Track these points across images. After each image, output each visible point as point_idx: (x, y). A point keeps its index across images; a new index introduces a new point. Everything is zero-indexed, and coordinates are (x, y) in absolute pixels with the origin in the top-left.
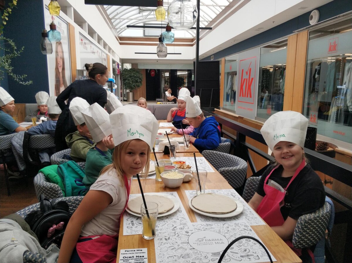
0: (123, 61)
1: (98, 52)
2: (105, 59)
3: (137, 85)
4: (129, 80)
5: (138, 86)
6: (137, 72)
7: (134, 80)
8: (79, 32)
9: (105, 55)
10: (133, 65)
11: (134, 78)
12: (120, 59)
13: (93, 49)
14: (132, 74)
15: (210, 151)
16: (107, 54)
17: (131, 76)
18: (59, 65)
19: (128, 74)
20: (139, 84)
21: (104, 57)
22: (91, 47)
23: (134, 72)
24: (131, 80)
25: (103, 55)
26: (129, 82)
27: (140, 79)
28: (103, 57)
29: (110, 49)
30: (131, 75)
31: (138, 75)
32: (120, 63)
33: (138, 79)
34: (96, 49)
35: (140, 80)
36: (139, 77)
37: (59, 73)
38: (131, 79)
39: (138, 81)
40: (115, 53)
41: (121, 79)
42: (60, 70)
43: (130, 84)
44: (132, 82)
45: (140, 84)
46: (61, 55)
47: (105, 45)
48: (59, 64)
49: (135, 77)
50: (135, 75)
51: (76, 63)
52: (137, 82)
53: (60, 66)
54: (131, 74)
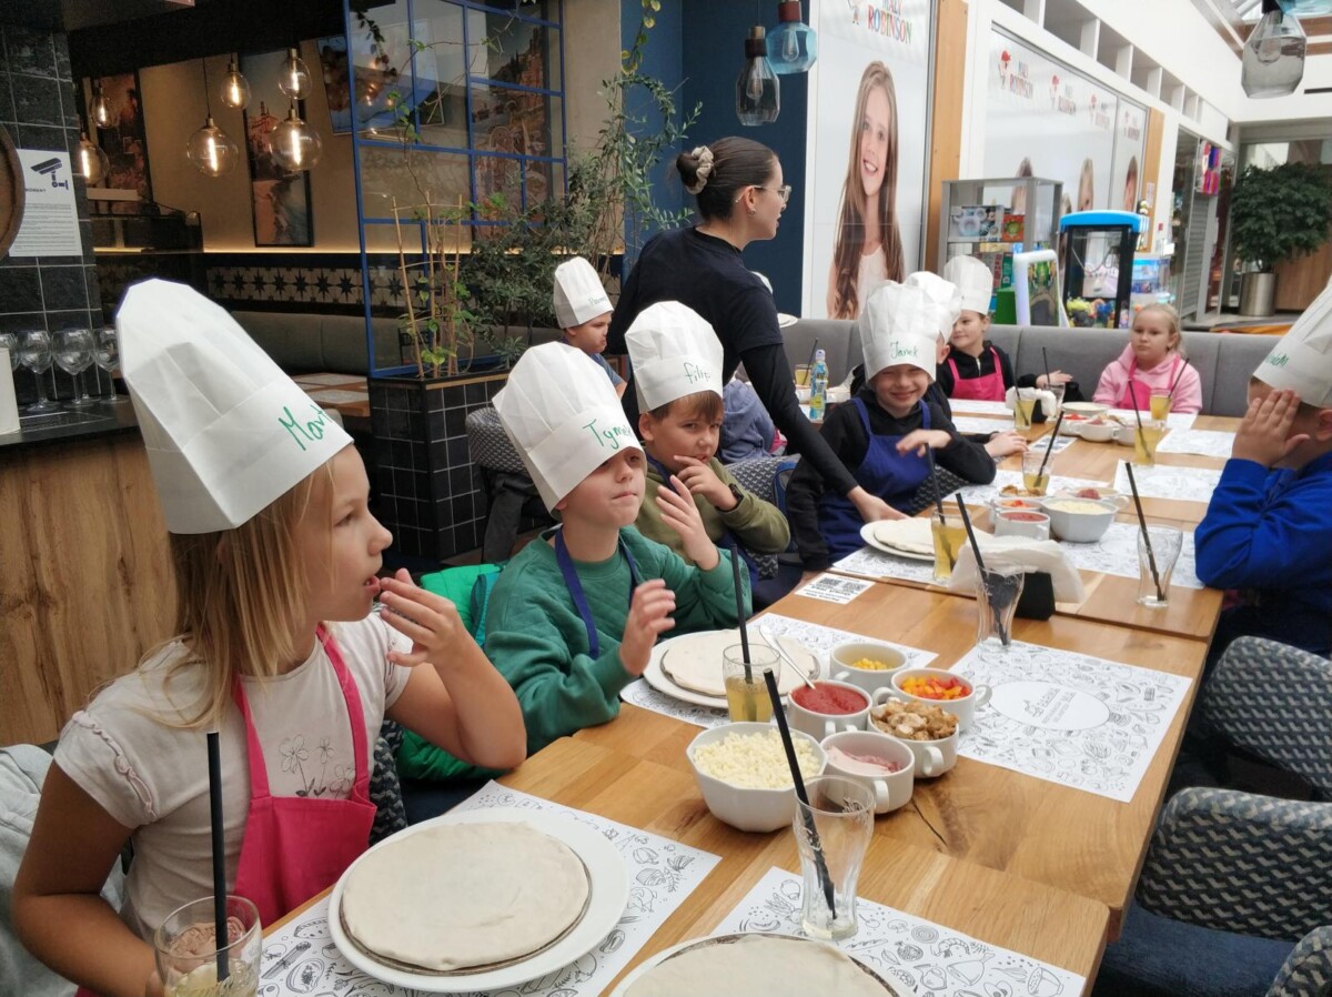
0: (1247, 136)
1: (1094, 99)
2: (1133, 133)
3: (1298, 241)
4: (1260, 218)
5: (1308, 246)
6: (1312, 179)
7: (1288, 218)
8: (993, 22)
9: (1139, 115)
10: (1296, 146)
11: (1289, 209)
12: (1231, 128)
13: (1068, 90)
14: (1283, 191)
15: (1277, 649)
16: (1148, 110)
17: (1272, 202)
18: (868, 165)
19: (1261, 192)
20: (1310, 237)
21: (1130, 124)
22: (1055, 80)
23: (1294, 182)
24: (1270, 217)
25: (1127, 115)
26: (1261, 228)
27: (1321, 211)
28: (1121, 126)
29: (1170, 87)
30: (1273, 195)
31: (1312, 192)
32: (1227, 147)
33: (1311, 211)
34: (1081, 91)
35: (1319, 218)
36: (1316, 205)
37: (865, 196)
38: (1274, 213)
39: (1310, 221)
40: (1201, 100)
41: (1221, 214)
42: (872, 184)
43: (1263, 234)
44: (1279, 226)
45: (1315, 234)
46: (880, 125)
47: (1143, 71)
48: (865, 161)
49: (1295, 204)
50: (1298, 196)
51: (958, 157)
52: (1301, 224)
53: (871, 168)
54: (1276, 191)
